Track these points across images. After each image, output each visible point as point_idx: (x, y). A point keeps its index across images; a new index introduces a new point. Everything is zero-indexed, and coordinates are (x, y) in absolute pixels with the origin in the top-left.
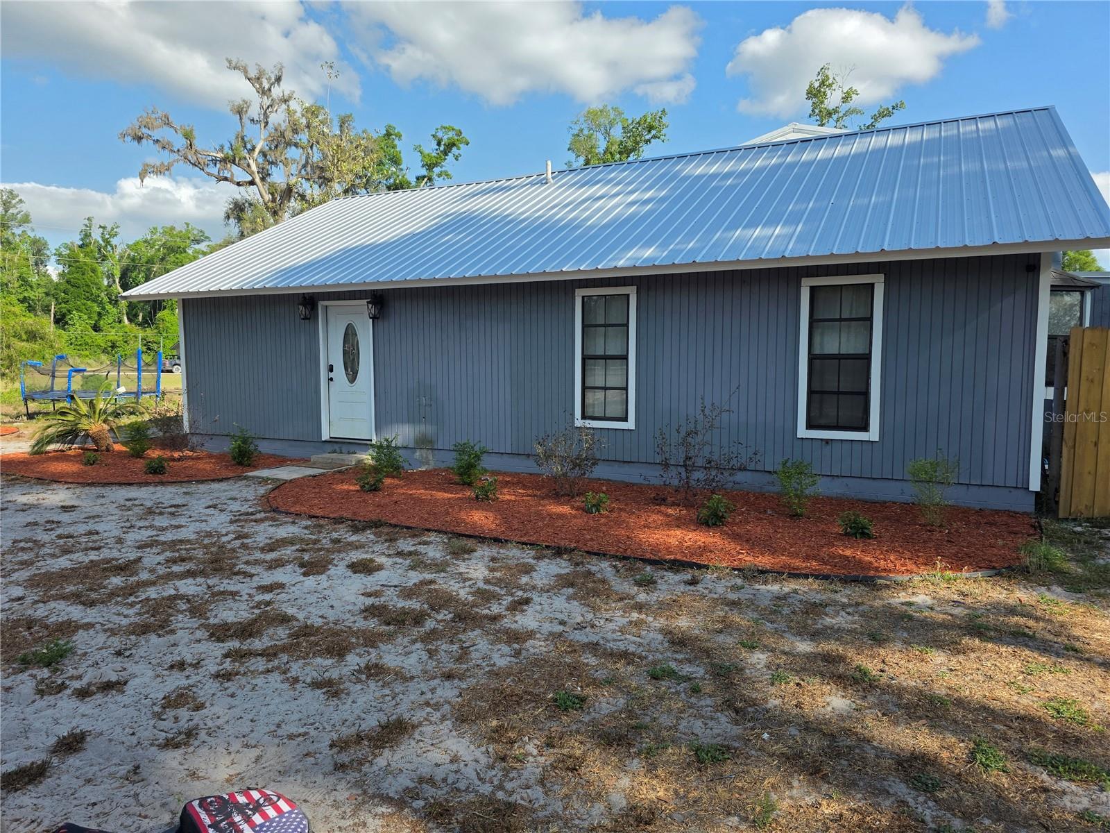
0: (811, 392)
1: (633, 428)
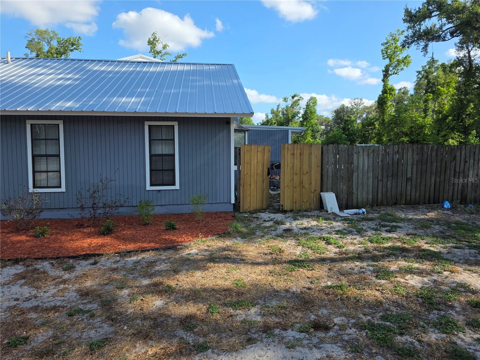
0: (151, 170)
1: (65, 191)
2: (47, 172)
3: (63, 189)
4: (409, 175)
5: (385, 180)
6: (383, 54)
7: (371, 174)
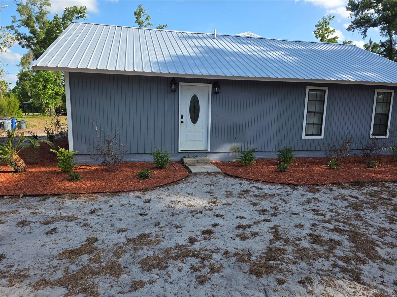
0: (374, 124)
1: (323, 138)
2: (313, 124)
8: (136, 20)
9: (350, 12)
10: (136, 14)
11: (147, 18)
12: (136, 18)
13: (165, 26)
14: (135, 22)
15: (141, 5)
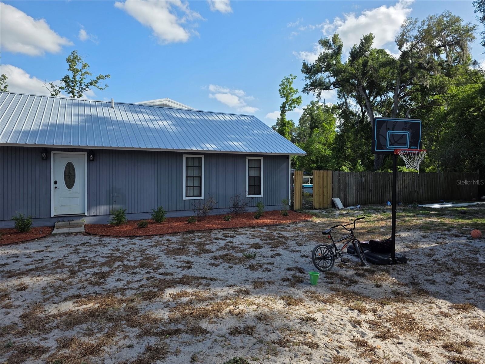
1: (203, 198)
2: (193, 187)
3: (202, 197)
4: (371, 188)
5: (360, 191)
6: (280, 93)
7: (354, 188)
8: (69, 67)
9: (305, 75)
10: (68, 60)
11: (84, 66)
12: (70, 65)
13: (107, 76)
14: (68, 70)
15: (76, 51)
